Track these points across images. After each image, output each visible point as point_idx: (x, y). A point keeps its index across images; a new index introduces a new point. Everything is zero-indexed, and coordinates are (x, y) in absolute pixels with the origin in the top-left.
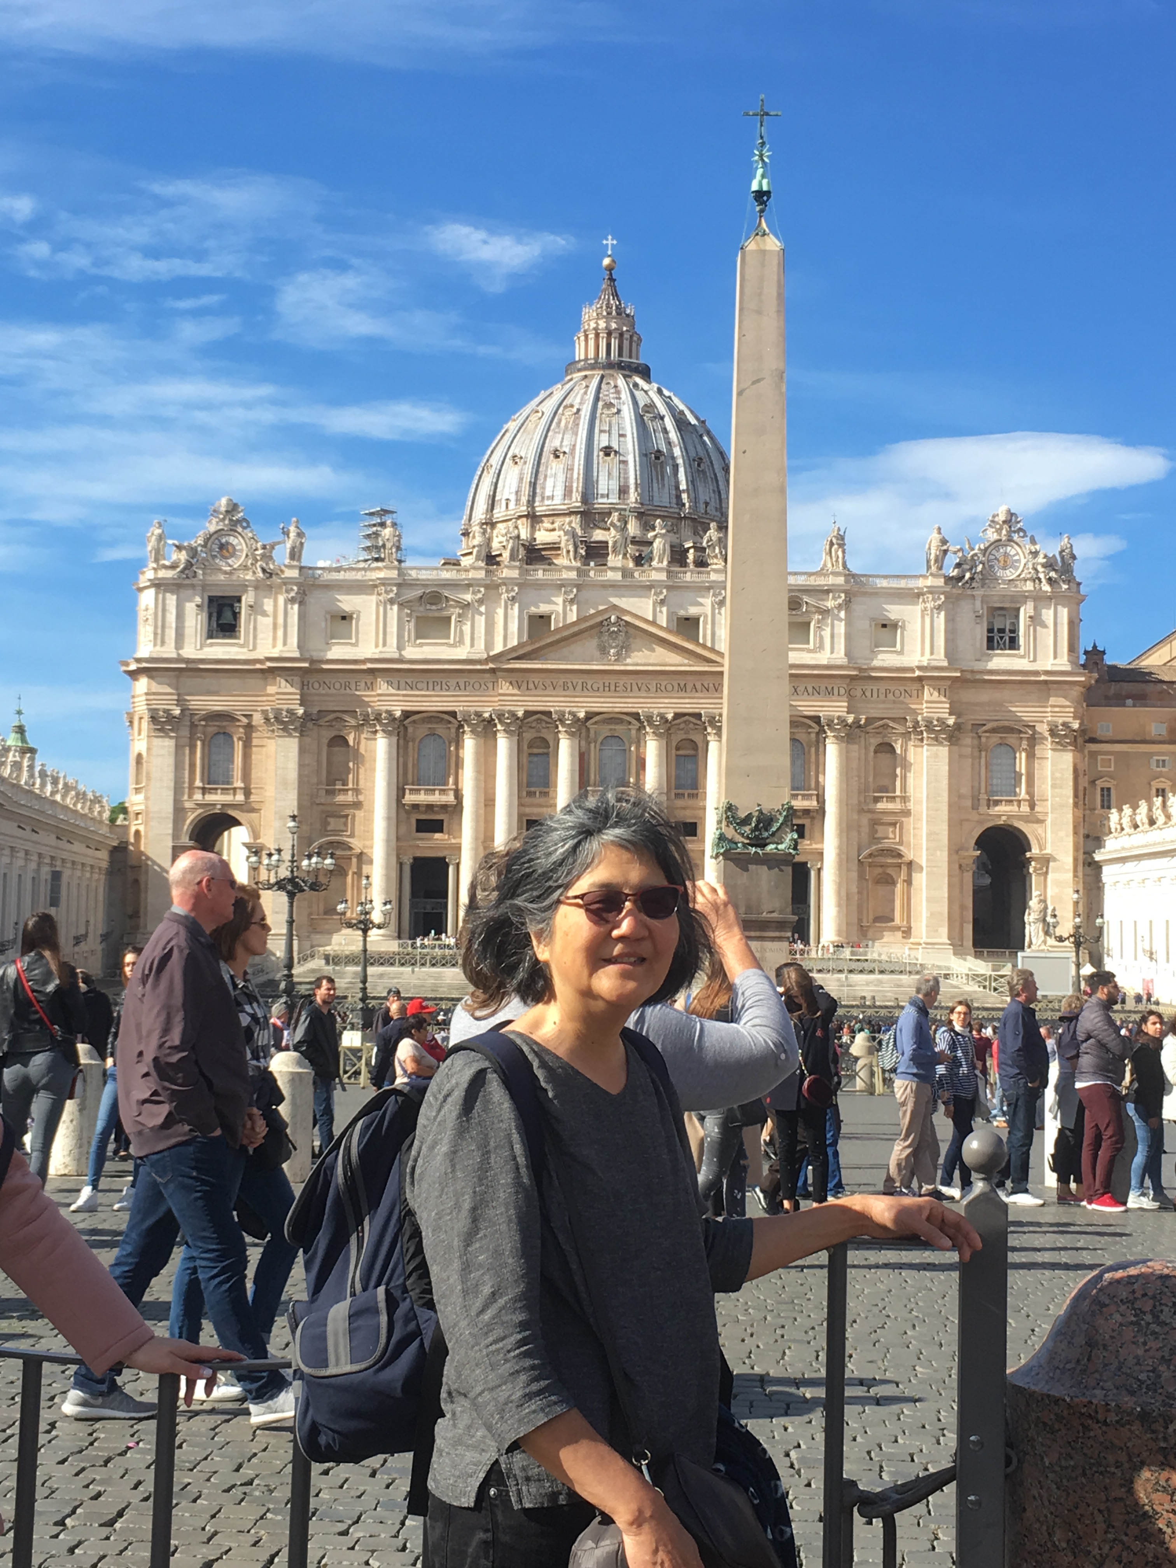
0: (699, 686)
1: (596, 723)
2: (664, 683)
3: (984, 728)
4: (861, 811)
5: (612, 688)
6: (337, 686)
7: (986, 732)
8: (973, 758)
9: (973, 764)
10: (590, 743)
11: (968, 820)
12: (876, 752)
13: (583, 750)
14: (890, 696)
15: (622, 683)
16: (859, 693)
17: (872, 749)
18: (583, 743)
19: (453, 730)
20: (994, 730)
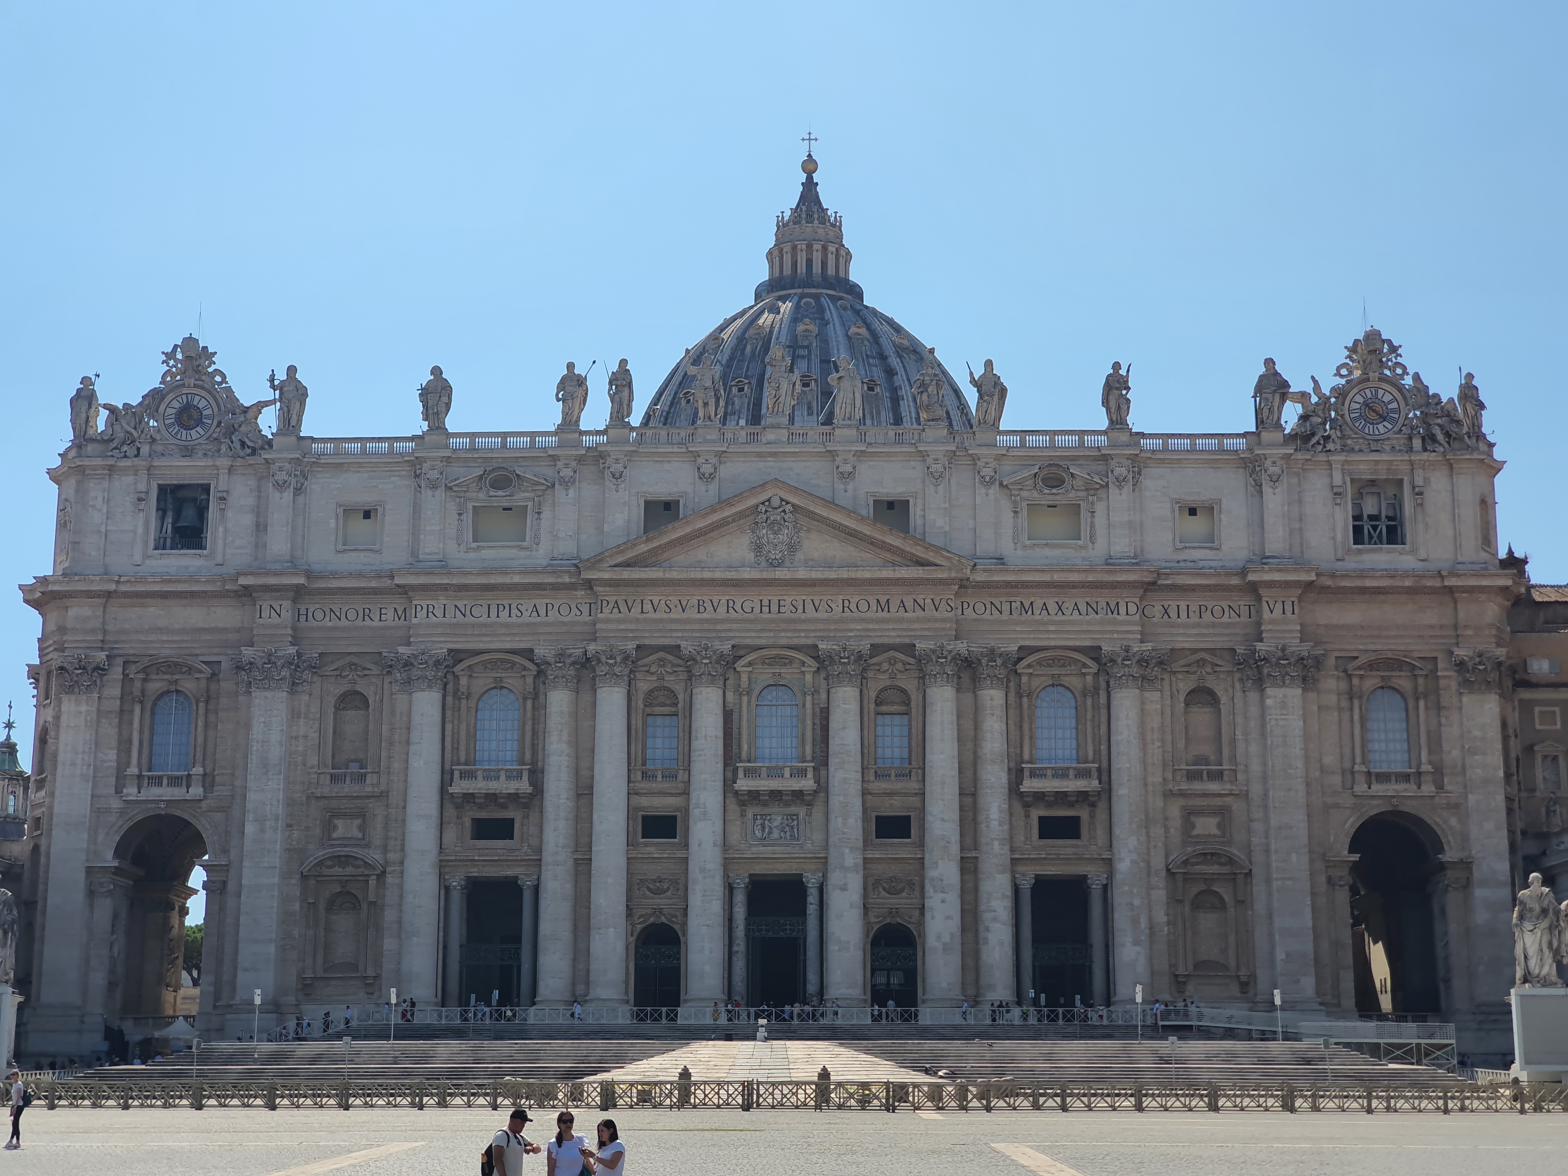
0: (909, 604)
1: (750, 664)
2: (854, 601)
3: (1356, 663)
4: (1168, 795)
5: (774, 608)
6: (352, 615)
7: (1359, 668)
8: (1340, 709)
9: (1340, 720)
10: (741, 694)
11: (1336, 806)
12: (1187, 704)
13: (730, 706)
14: (1207, 617)
15: (789, 599)
16: (1156, 611)
17: (1182, 698)
18: (730, 696)
19: (530, 680)
20: (1371, 666)
